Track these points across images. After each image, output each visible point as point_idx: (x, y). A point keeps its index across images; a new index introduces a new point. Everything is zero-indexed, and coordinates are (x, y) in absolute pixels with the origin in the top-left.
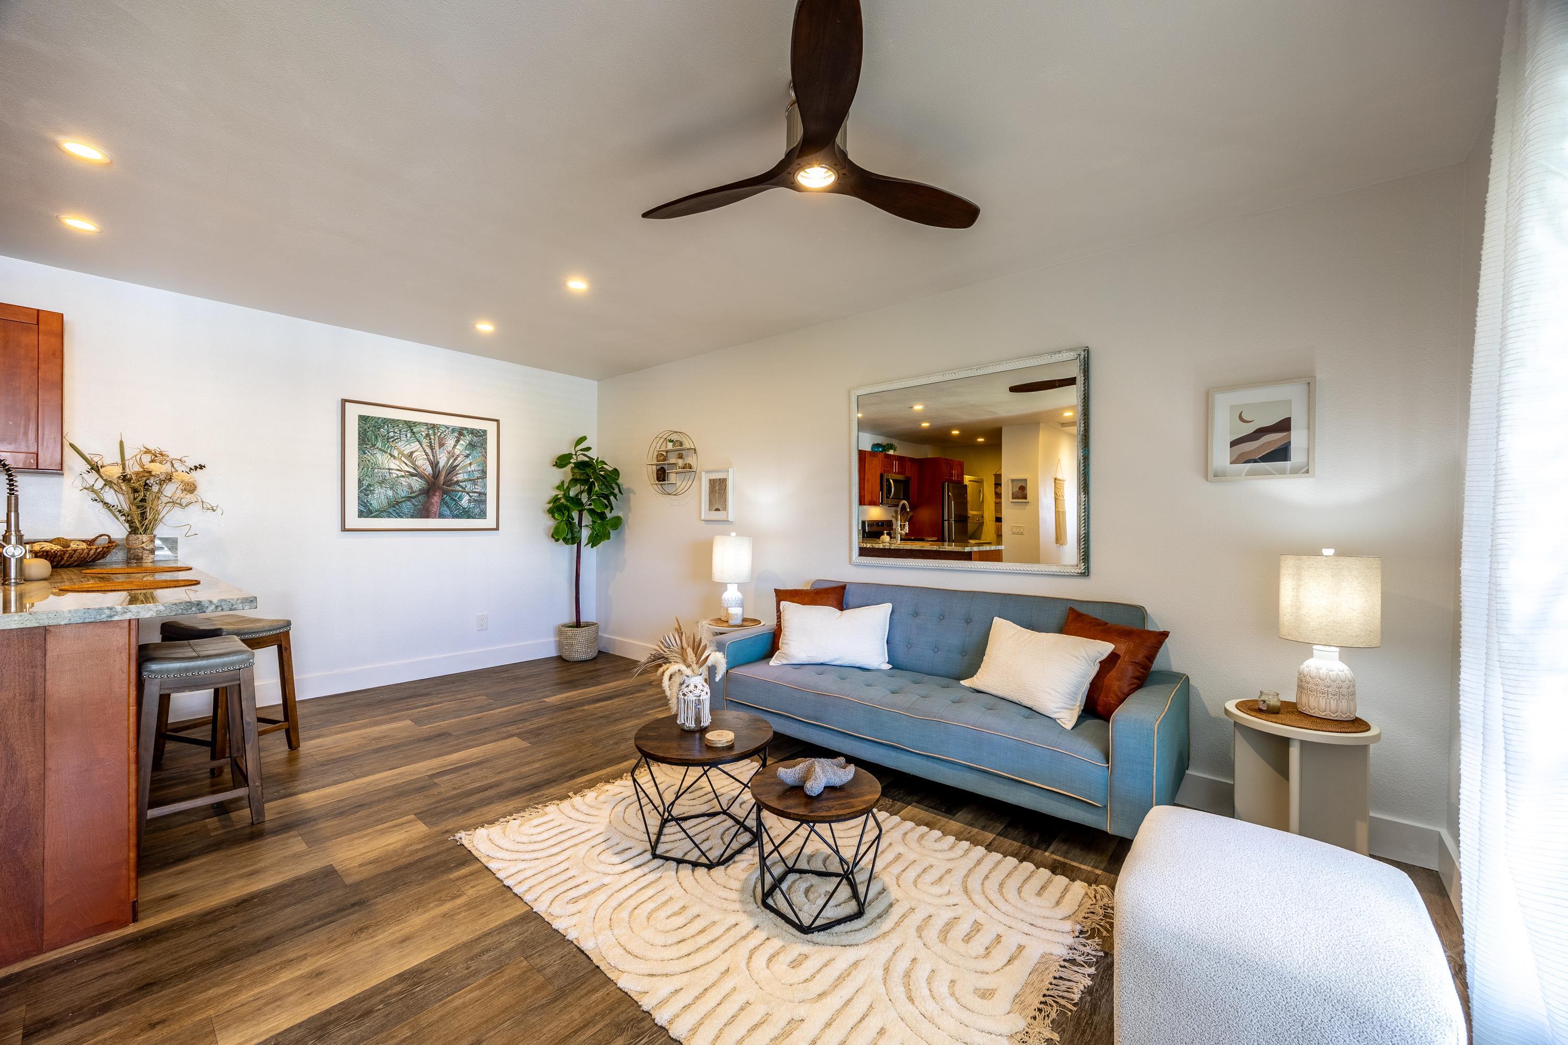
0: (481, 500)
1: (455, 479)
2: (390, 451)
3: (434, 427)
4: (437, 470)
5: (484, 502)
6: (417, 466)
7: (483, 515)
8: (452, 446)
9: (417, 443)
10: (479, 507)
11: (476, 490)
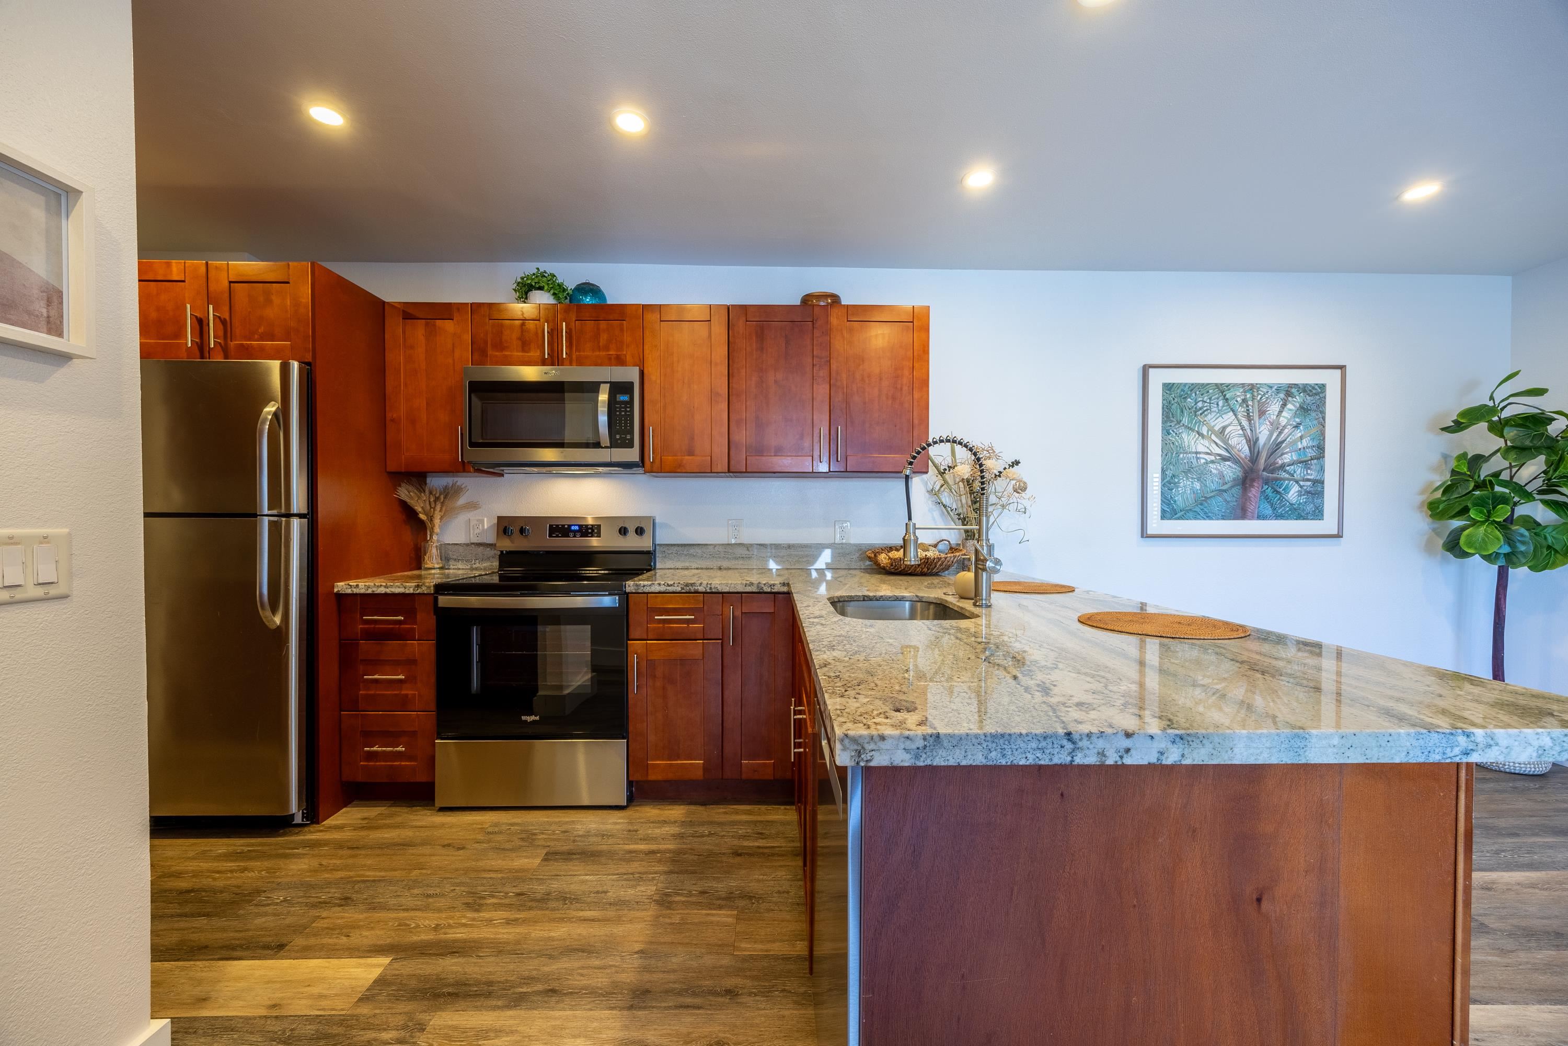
0: (1316, 491)
1: (1280, 462)
2: (1198, 428)
3: (1252, 388)
4: (1256, 450)
5: (1320, 494)
6: (1231, 446)
7: (1318, 514)
8: (1276, 413)
9: (1231, 413)
10: (1313, 502)
11: (1309, 477)
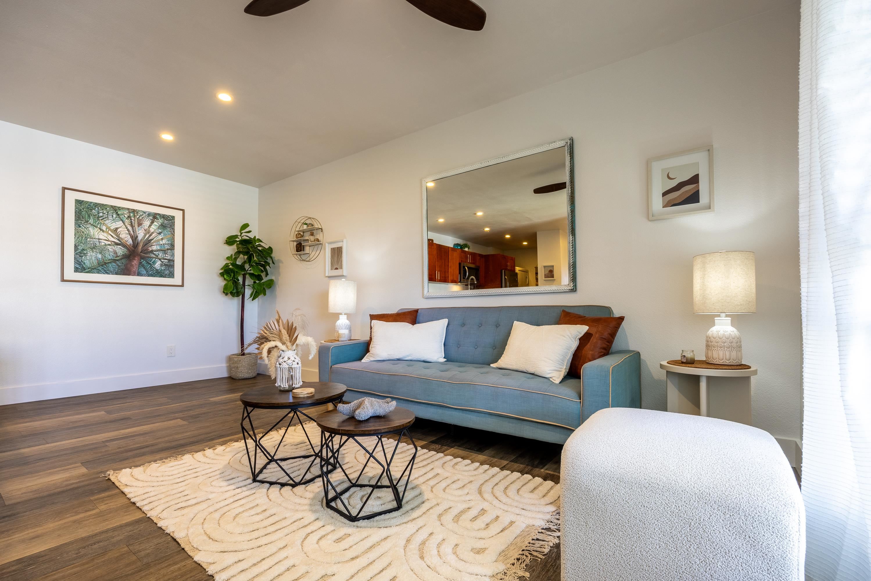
0: (170, 264)
1: (150, 249)
2: (100, 226)
3: (134, 211)
4: (137, 242)
5: (172, 266)
6: (121, 238)
7: (171, 275)
8: (148, 226)
9: (121, 222)
10: (169, 270)
11: (166, 258)
